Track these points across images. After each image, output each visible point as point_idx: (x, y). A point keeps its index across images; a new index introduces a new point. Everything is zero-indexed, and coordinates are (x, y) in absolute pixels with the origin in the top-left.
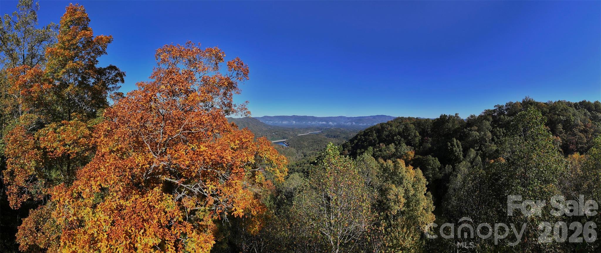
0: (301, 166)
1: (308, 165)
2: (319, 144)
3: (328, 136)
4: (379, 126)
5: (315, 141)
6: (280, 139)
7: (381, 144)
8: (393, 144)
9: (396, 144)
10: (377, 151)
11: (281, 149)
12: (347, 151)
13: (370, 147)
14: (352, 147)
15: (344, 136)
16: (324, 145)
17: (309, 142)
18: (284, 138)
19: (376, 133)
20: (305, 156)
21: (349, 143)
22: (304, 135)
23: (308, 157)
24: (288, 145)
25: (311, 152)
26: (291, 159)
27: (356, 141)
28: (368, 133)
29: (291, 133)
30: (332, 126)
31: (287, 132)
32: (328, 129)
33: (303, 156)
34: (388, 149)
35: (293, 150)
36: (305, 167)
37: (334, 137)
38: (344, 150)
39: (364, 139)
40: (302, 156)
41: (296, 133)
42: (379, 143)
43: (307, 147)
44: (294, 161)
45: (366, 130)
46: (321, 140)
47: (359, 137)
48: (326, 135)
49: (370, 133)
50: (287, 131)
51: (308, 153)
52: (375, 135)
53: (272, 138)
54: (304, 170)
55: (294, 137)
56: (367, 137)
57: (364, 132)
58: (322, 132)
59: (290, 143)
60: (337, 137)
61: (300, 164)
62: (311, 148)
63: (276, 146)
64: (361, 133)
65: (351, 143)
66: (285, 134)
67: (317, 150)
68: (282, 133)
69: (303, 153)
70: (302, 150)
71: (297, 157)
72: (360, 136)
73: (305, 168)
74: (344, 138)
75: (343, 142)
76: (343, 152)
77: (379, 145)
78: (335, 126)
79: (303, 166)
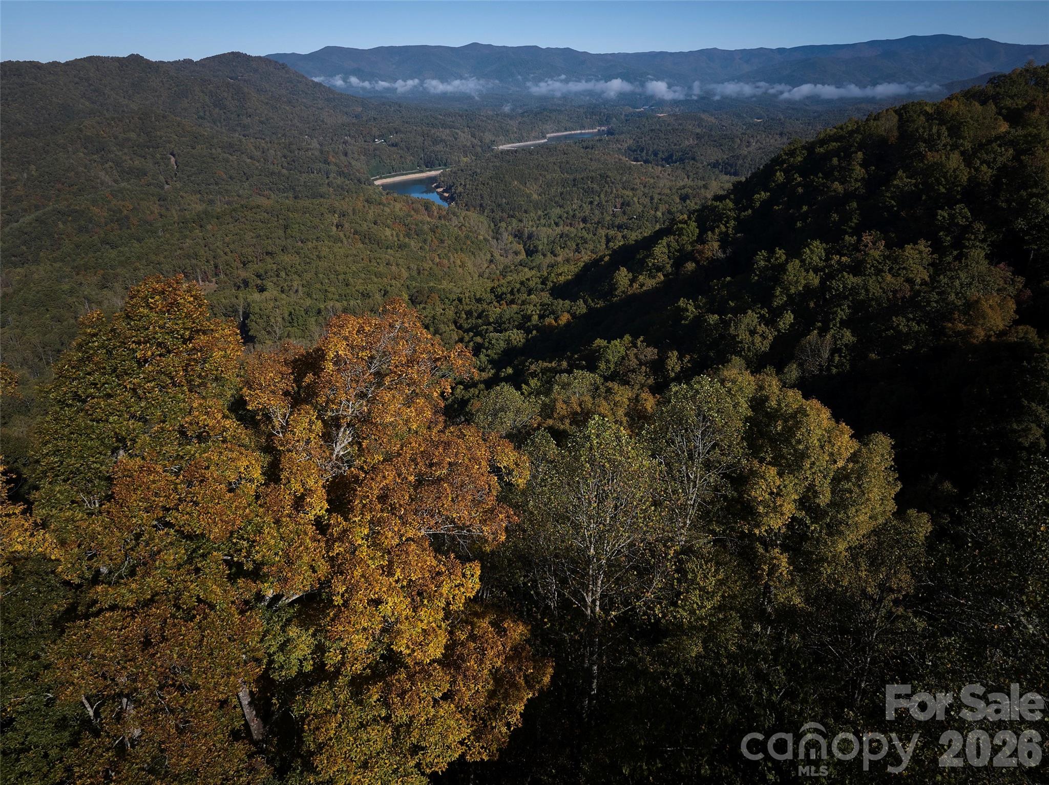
0: (512, 302)
1: (546, 297)
2: (593, 191)
3: (636, 152)
4: (888, 126)
5: (579, 176)
6: (412, 170)
7: (867, 238)
8: (923, 245)
9: (937, 247)
10: (843, 267)
11: (419, 218)
12: (716, 245)
13: (816, 243)
14: (742, 225)
15: (714, 154)
16: (619, 201)
17: (549, 185)
18: (430, 165)
19: (865, 164)
20: (530, 253)
21: (731, 205)
22: (523, 149)
23: (544, 255)
24: (452, 199)
25: (558, 230)
26: (469, 264)
27: (764, 195)
28: (827, 156)
29: (464, 137)
30: (661, 103)
31: (444, 134)
32: (640, 115)
33: (523, 256)
34: (896, 267)
35: (479, 223)
36: (531, 307)
37: (669, 159)
38: (701, 240)
39: (800, 190)
40: (516, 253)
41: (488, 137)
42: (858, 232)
43: (536, 206)
44: (481, 275)
45: (822, 142)
46: (604, 177)
47: (780, 176)
48: (629, 148)
49: (835, 161)
50: (444, 126)
51: (545, 234)
52: (859, 171)
53: (373, 162)
54: (528, 318)
55: (476, 155)
56: (819, 179)
57: (810, 148)
58: (610, 133)
59: (460, 189)
60: (681, 160)
61: (512, 293)
62: (558, 211)
63: (398, 206)
64: (792, 153)
65: (736, 202)
66: (435, 142)
67: (584, 220)
68: (420, 139)
69: (518, 235)
70: (514, 221)
71: (497, 256)
72: (786, 172)
73: (530, 309)
74: (715, 165)
75: (705, 187)
76: (699, 247)
77: (859, 240)
78: (675, 103)
79: (523, 303)
